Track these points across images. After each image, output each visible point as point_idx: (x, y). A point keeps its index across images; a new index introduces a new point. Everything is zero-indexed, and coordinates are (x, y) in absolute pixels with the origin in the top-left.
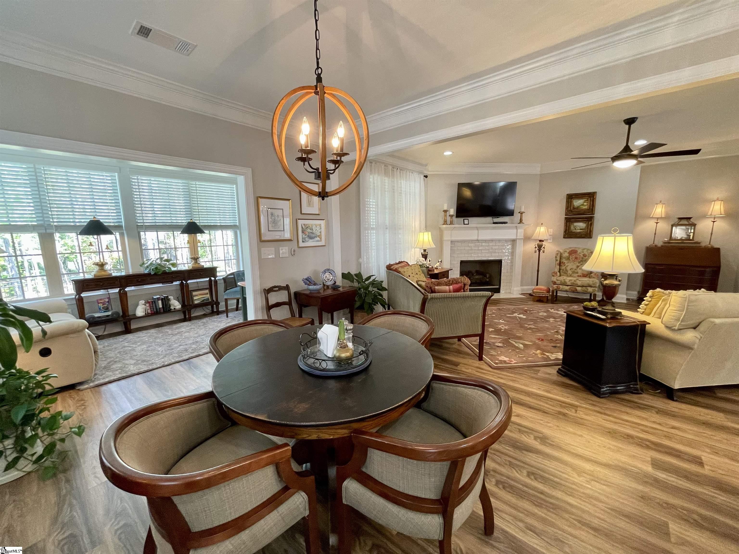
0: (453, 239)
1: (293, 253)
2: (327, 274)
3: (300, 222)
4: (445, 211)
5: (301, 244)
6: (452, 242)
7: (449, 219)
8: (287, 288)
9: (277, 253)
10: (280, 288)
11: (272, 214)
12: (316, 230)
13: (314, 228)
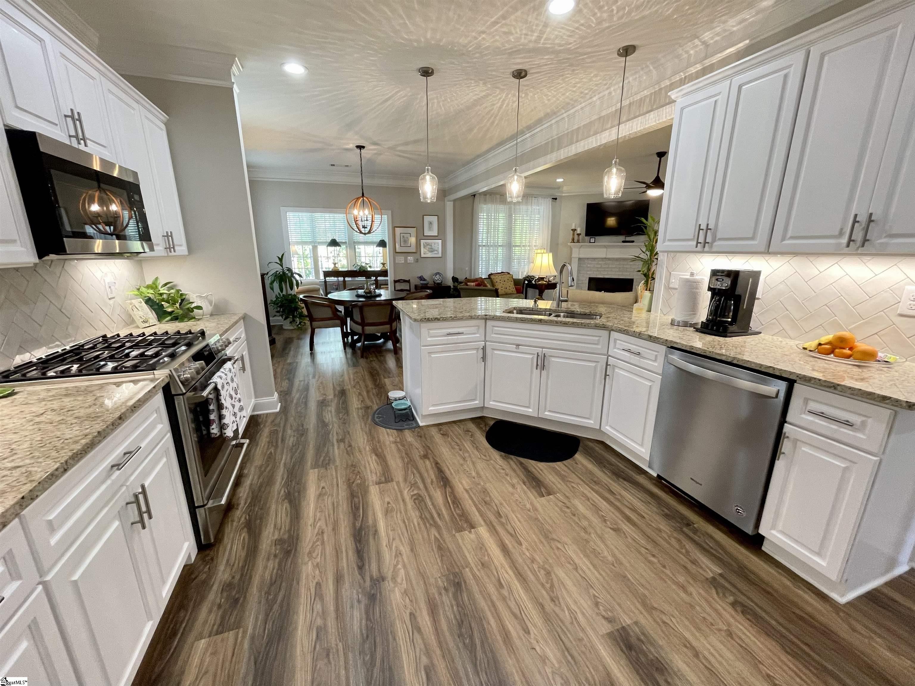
0: (581, 256)
1: (417, 261)
2: (438, 276)
3: (422, 242)
4: (574, 230)
5: (423, 255)
6: (580, 259)
7: (576, 237)
8: (408, 281)
9: (406, 260)
10: (405, 281)
11: (403, 237)
12: (435, 247)
13: (433, 245)
